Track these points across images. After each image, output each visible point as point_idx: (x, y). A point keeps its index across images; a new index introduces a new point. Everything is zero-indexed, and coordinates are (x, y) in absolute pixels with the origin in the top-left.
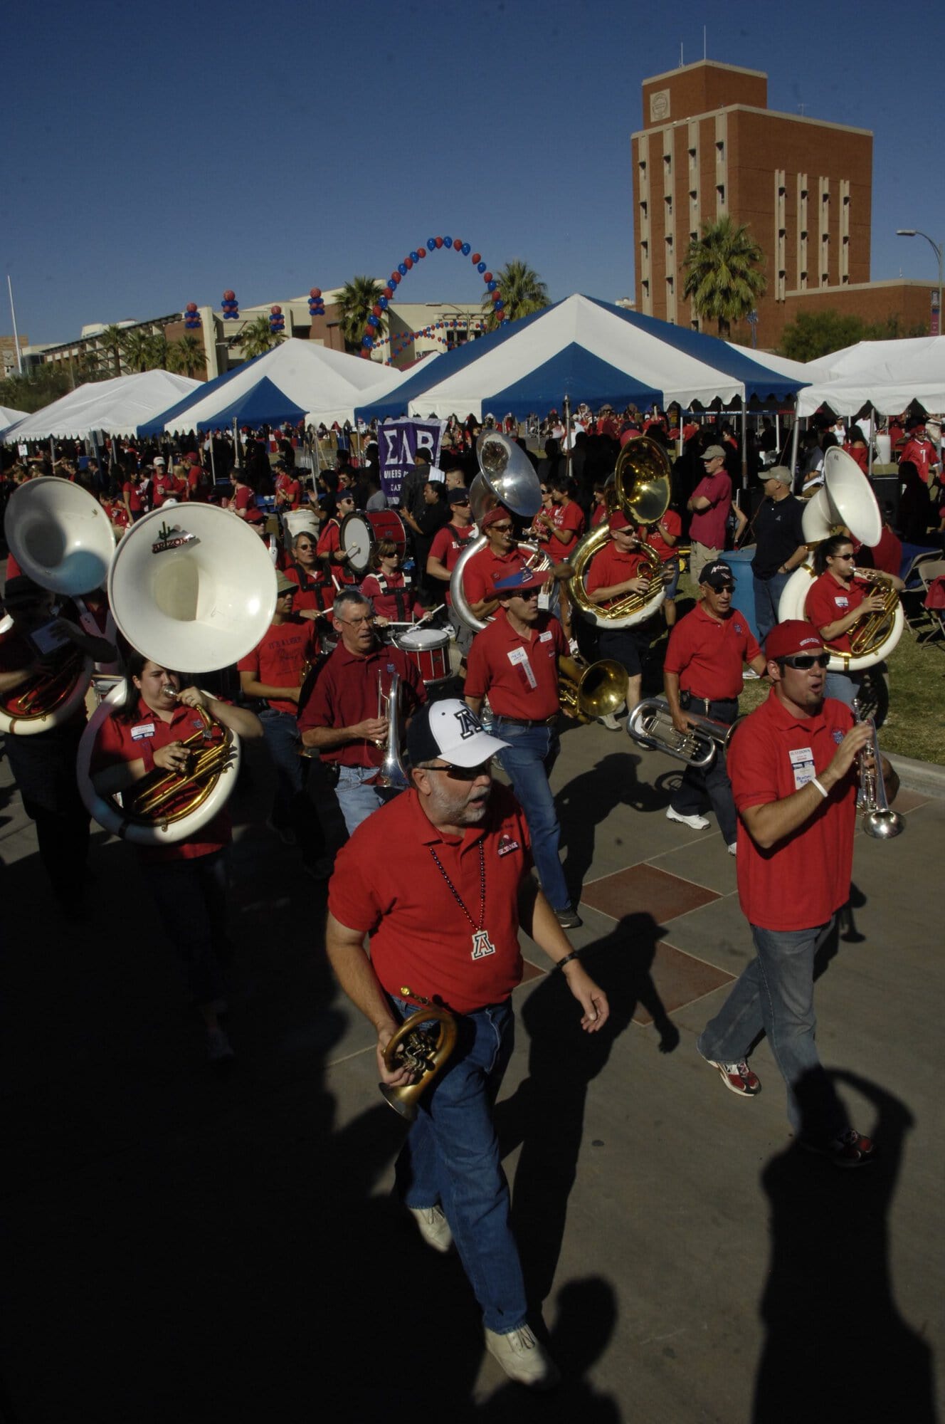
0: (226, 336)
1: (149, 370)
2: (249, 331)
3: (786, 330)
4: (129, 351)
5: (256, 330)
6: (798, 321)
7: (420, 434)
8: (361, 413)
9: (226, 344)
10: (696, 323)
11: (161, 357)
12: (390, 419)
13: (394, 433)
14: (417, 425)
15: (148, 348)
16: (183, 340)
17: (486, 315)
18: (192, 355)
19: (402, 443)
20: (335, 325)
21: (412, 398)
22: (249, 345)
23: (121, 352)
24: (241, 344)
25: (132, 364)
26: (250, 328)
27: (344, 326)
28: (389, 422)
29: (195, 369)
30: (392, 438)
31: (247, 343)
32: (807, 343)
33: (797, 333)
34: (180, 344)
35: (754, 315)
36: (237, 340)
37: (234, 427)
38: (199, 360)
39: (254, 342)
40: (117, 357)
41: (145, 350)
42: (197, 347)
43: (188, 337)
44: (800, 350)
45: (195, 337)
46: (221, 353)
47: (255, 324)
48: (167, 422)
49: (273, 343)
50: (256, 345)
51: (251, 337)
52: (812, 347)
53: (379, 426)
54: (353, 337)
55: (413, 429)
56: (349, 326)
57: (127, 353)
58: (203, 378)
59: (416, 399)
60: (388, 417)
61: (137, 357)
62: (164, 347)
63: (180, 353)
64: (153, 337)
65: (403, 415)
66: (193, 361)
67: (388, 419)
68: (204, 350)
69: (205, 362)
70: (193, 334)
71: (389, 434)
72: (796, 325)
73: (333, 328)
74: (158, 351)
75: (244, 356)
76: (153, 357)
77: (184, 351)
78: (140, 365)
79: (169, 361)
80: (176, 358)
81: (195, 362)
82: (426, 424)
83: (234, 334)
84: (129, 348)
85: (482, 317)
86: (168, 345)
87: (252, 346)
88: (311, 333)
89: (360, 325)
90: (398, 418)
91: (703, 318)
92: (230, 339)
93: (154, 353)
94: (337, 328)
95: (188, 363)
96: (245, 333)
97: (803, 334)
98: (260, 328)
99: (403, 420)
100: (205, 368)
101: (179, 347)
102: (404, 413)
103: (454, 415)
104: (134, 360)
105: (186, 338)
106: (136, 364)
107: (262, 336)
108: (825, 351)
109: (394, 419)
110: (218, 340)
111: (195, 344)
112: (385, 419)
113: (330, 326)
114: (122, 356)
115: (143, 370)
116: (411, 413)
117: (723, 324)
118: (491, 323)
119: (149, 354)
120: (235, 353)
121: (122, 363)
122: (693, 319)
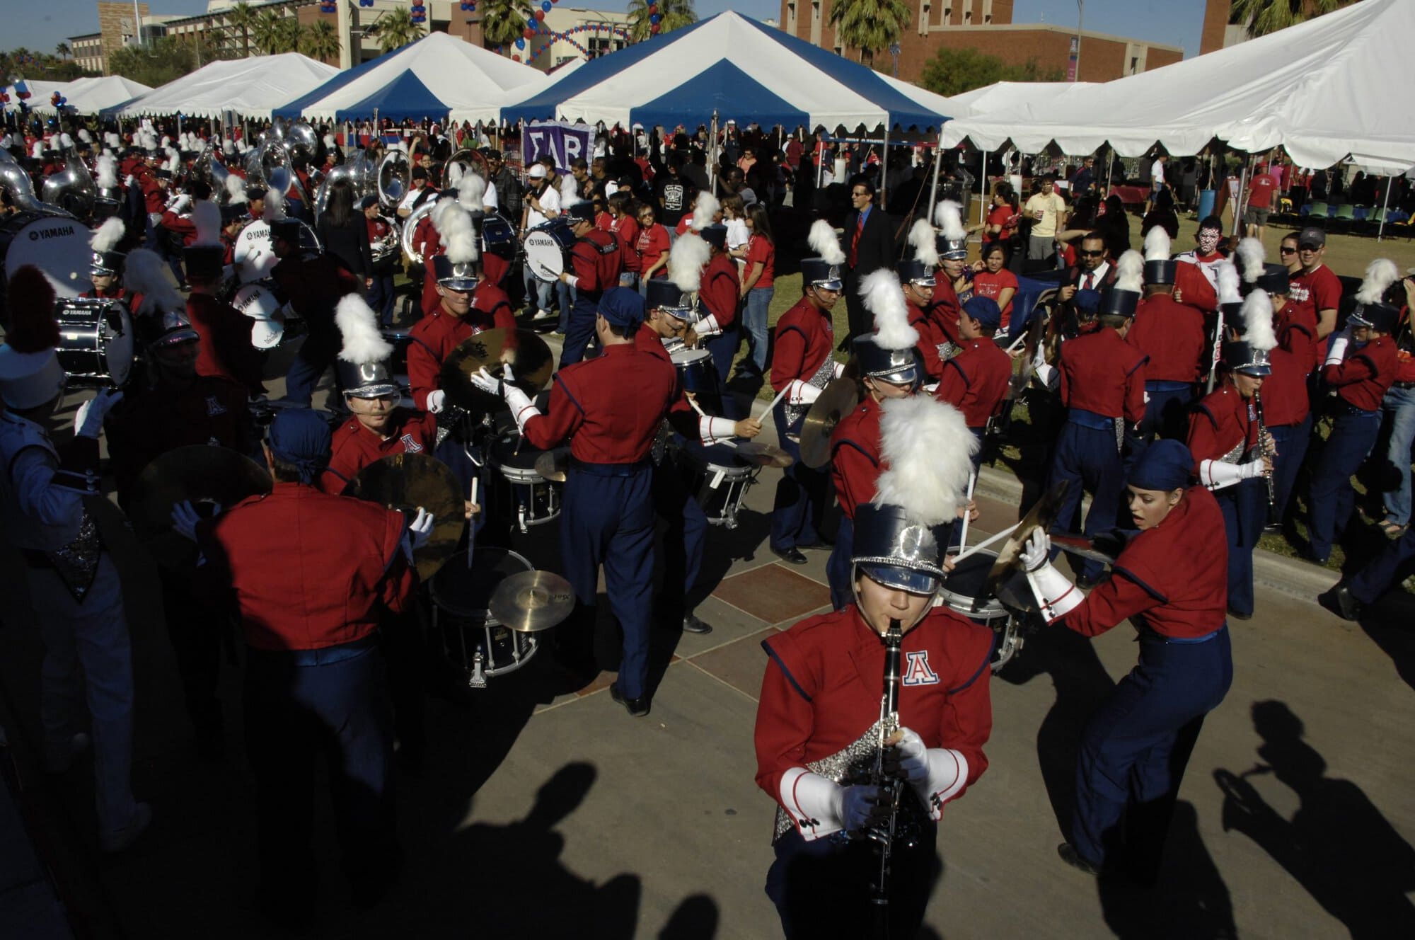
0: (362, 24)
1: (279, 53)
2: (387, 21)
3: (928, 65)
4: (259, 31)
5: (393, 21)
6: (940, 57)
7: (568, 139)
8: (506, 113)
9: (361, 33)
10: (839, 50)
11: (293, 40)
13: (540, 135)
14: (564, 128)
15: (279, 30)
16: (316, 23)
17: (630, 25)
18: (325, 41)
19: (549, 147)
20: (476, 22)
22: (385, 36)
23: (250, 31)
24: (378, 34)
25: (261, 45)
26: (387, 18)
27: (485, 25)
29: (327, 57)
30: (538, 140)
31: (383, 33)
32: (946, 79)
33: (938, 68)
34: (313, 28)
35: (897, 46)
36: (374, 29)
37: (374, 118)
38: (332, 47)
39: (391, 33)
40: (245, 36)
41: (275, 32)
42: (332, 34)
43: (322, 20)
44: (940, 85)
45: (331, 23)
46: (355, 41)
47: (394, 14)
48: (303, 108)
49: (411, 36)
50: (392, 37)
51: (388, 27)
52: (951, 83)
54: (494, 36)
56: (490, 25)
57: (256, 34)
58: (337, 65)
59: (564, 103)
61: (267, 39)
62: (296, 30)
63: (313, 38)
64: (285, 19)
66: (326, 47)
68: (338, 37)
69: (338, 49)
70: (327, 18)
71: (535, 136)
72: (937, 60)
73: (473, 26)
74: (290, 34)
75: (379, 47)
76: (284, 40)
77: (317, 37)
78: (269, 47)
79: (301, 45)
80: (309, 43)
81: (328, 49)
83: (370, 23)
84: (258, 28)
85: (626, 26)
86: (301, 28)
87: (389, 37)
88: (450, 28)
89: (501, 25)
91: (847, 46)
92: (365, 28)
93: (285, 35)
94: (478, 26)
95: (321, 49)
96: (381, 23)
97: (943, 70)
98: (398, 19)
100: (338, 56)
101: (311, 32)
103: (601, 121)
104: (263, 41)
105: (319, 22)
106: (265, 45)
107: (400, 27)
108: (964, 88)
109: (540, 122)
110: (353, 28)
111: (328, 30)
113: (470, 23)
114: (252, 36)
115: (273, 52)
117: (867, 52)
118: (635, 33)
119: (280, 36)
120: (369, 43)
121: (250, 43)
122: (837, 45)
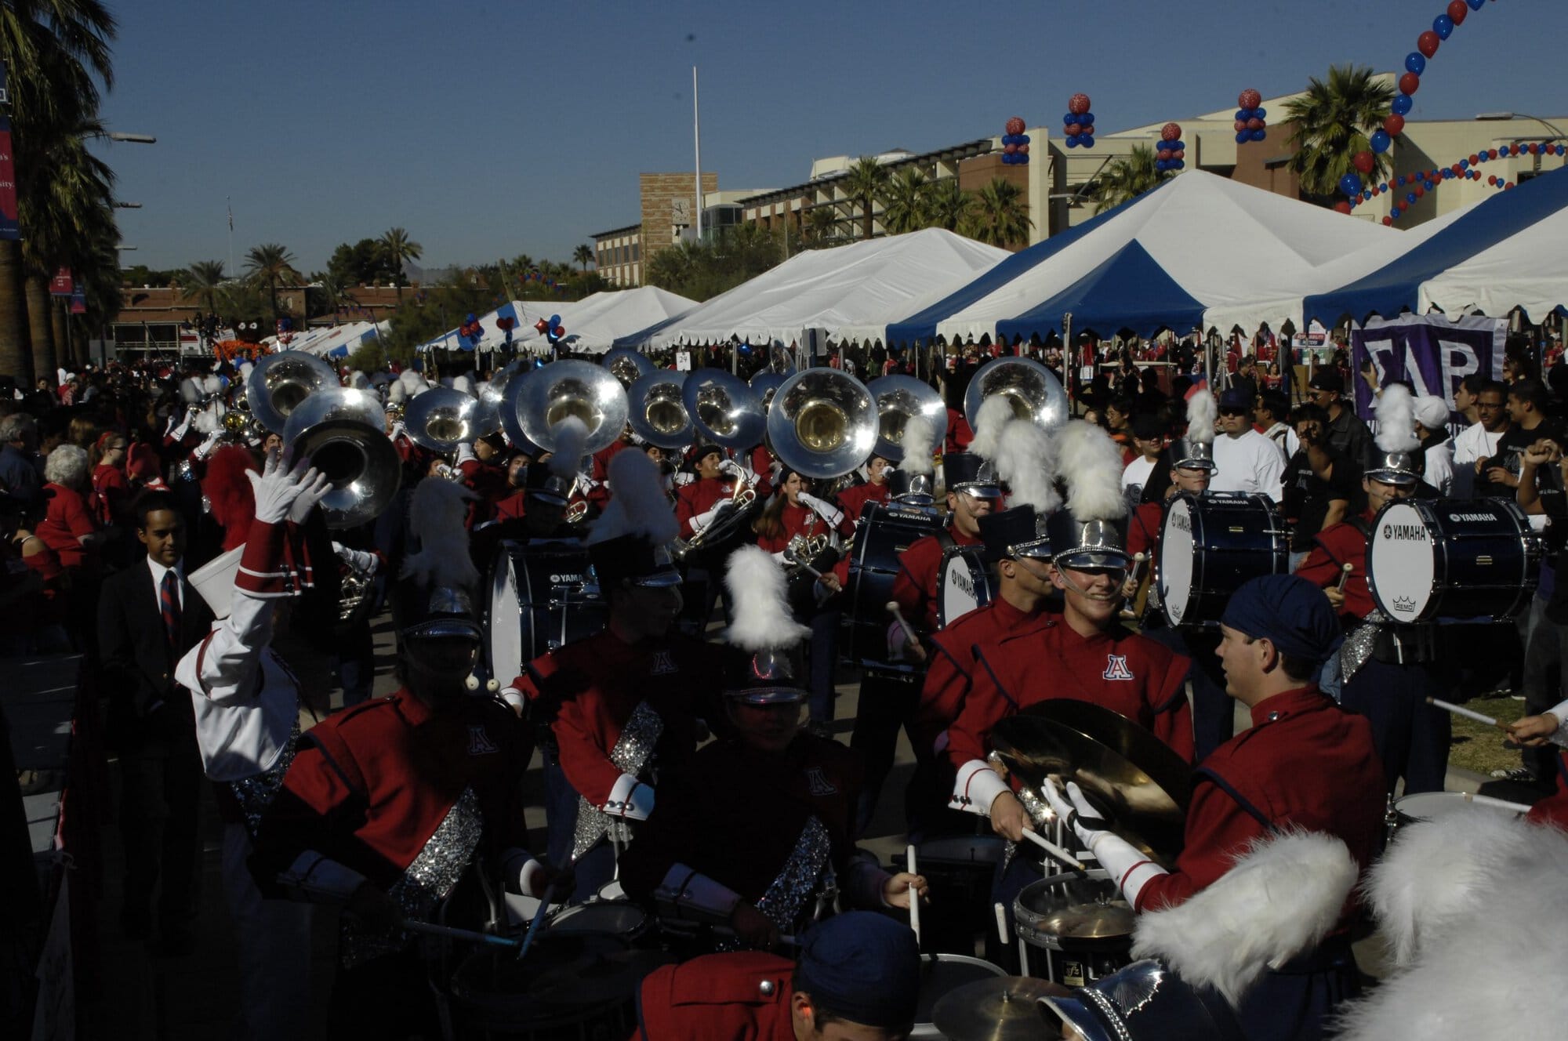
0: (1070, 182)
2: (1117, 174)
4: (892, 206)
5: (1126, 171)
7: (1446, 348)
8: (1315, 307)
9: (1069, 197)
11: (948, 216)
12: (1380, 318)
13: (1386, 345)
14: (1438, 329)
15: (925, 201)
16: (988, 187)
18: (1004, 216)
19: (1403, 366)
20: (1282, 164)
21: (1429, 276)
22: (1111, 200)
23: (876, 207)
24: (1097, 199)
25: (893, 223)
26: (1117, 168)
27: (1299, 165)
28: (1376, 323)
30: (1383, 355)
31: (1108, 196)
34: (983, 195)
36: (1091, 190)
37: (1064, 331)
38: (1015, 226)
39: (1122, 194)
40: (869, 216)
41: (919, 204)
42: (1016, 202)
43: (1000, 180)
45: (1015, 183)
46: (1057, 213)
47: (1127, 160)
48: (941, 320)
51: (1115, 184)
53: (1356, 332)
54: (1317, 184)
55: (1429, 338)
56: (1310, 165)
57: (888, 210)
59: (1436, 278)
60: (1374, 313)
61: (904, 218)
62: (954, 200)
63: (982, 212)
64: (936, 182)
65: (1406, 309)
66: (1005, 226)
67: (1374, 317)
68: (1027, 207)
69: (1026, 228)
70: (1009, 176)
71: (1375, 347)
73: (1277, 171)
74: (943, 206)
76: (932, 219)
77: (990, 209)
79: (963, 219)
80: (975, 221)
81: (1009, 229)
82: (1457, 327)
83: (1086, 181)
84: (891, 201)
86: (962, 196)
89: (1332, 162)
90: (1397, 316)
92: (1076, 189)
93: (935, 210)
94: (1287, 169)
95: (996, 229)
96: (1105, 177)
98: (1135, 167)
99: (1405, 320)
101: (980, 201)
102: (1410, 306)
103: (1518, 308)
104: (897, 222)
105: (995, 184)
106: (900, 223)
107: (1138, 182)
109: (1386, 318)
110: (1053, 191)
111: (1011, 195)
112: (1367, 319)
113: (1272, 166)
114: (879, 214)
116: (1424, 305)
119: (926, 213)
121: (876, 227)
